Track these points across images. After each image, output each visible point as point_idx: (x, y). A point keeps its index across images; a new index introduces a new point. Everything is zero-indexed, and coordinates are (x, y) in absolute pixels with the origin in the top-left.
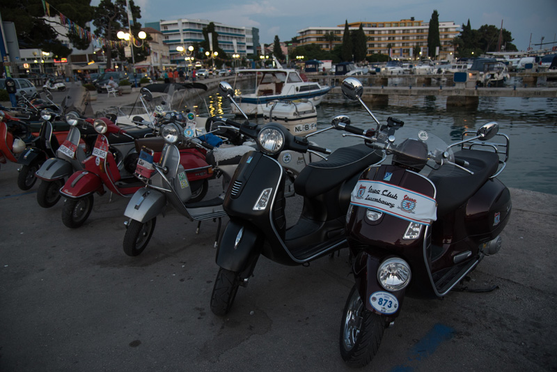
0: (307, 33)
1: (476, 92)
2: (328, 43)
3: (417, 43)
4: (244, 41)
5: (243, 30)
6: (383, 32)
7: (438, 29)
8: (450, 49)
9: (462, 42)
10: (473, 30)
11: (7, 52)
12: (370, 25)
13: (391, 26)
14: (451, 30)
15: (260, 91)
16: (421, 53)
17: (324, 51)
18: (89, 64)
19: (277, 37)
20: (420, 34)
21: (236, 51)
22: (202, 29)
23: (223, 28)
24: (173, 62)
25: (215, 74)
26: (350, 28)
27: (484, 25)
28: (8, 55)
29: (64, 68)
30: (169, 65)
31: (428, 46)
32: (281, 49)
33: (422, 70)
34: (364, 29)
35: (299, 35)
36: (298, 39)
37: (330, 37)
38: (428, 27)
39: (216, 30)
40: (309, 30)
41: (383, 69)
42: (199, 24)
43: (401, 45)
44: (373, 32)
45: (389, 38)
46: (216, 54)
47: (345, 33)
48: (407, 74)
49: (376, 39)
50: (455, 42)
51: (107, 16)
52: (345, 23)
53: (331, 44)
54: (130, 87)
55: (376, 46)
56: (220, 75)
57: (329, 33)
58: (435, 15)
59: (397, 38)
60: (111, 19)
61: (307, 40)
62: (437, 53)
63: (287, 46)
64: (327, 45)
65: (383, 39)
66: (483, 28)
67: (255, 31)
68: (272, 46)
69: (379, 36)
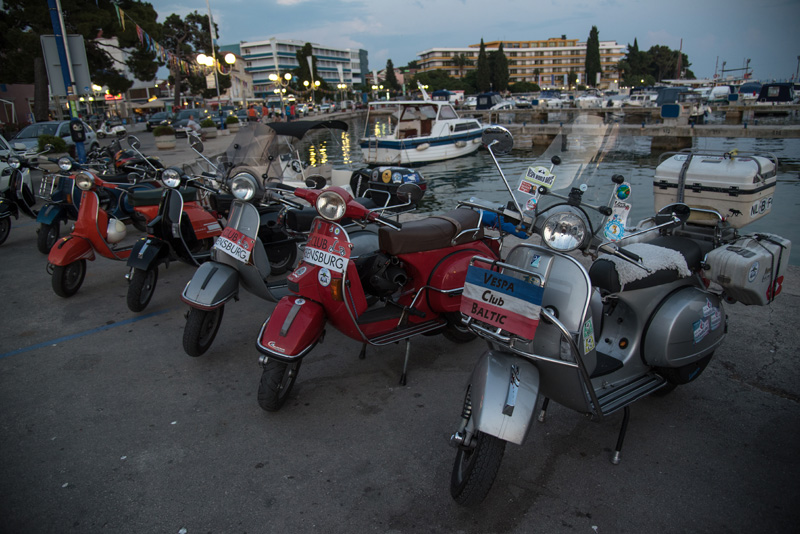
0: (431, 56)
1: (692, 131)
2: (458, 68)
3: (572, 68)
4: (349, 67)
5: (347, 53)
6: (527, 54)
7: (598, 50)
8: (613, 76)
9: (628, 66)
10: (641, 53)
11: (73, 80)
12: (510, 45)
13: (538, 46)
14: (614, 51)
15: (401, 131)
16: (577, 81)
17: (453, 78)
18: (151, 100)
19: (389, 62)
20: (575, 57)
21: (342, 81)
22: (295, 52)
23: (322, 50)
24: (258, 95)
25: (316, 110)
26: (487, 49)
27: (655, 45)
28: (74, 84)
29: (119, 107)
30: (253, 99)
31: (586, 71)
32: (395, 77)
33: (588, 102)
34: (505, 50)
35: (419, 58)
36: (418, 63)
37: (460, 60)
38: (585, 48)
39: (314, 54)
40: (433, 52)
41: (541, 101)
42: (291, 46)
43: (551, 70)
44: (514, 54)
45: (536, 62)
46: (318, 83)
47: (480, 57)
48: (567, 107)
49: (519, 63)
50: (619, 67)
51: (174, 37)
52: (479, 43)
53: (462, 69)
54: (215, 129)
55: (519, 72)
56: (322, 111)
57: (459, 55)
58: (594, 32)
59: (545, 62)
60: (180, 41)
61: (431, 65)
62: (598, 81)
63: (403, 72)
64: (457, 72)
65: (527, 63)
66: (654, 50)
67: (363, 54)
68: (383, 73)
69: (523, 59)
